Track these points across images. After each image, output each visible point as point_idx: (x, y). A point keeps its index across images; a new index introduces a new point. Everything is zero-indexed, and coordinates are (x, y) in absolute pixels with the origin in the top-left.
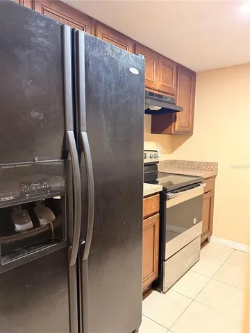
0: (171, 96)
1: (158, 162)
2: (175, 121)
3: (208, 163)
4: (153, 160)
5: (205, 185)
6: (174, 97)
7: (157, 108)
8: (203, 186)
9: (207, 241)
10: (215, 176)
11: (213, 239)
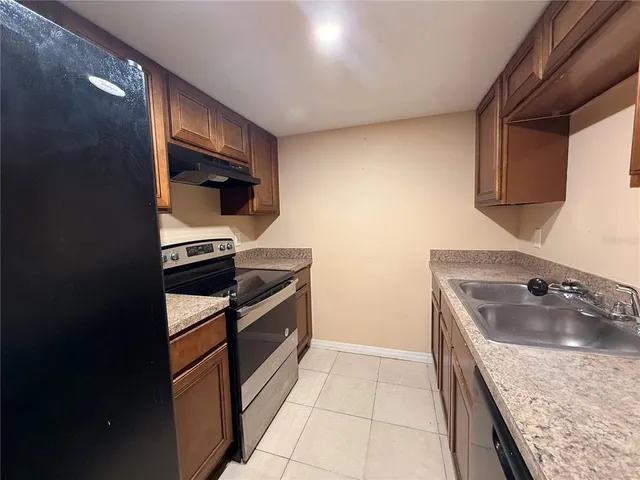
0: (242, 164)
1: (234, 255)
2: (253, 197)
3: (300, 249)
4: (227, 252)
5: (297, 280)
6: (247, 165)
7: (223, 179)
8: (294, 283)
9: (307, 347)
10: (310, 266)
11: (314, 342)
